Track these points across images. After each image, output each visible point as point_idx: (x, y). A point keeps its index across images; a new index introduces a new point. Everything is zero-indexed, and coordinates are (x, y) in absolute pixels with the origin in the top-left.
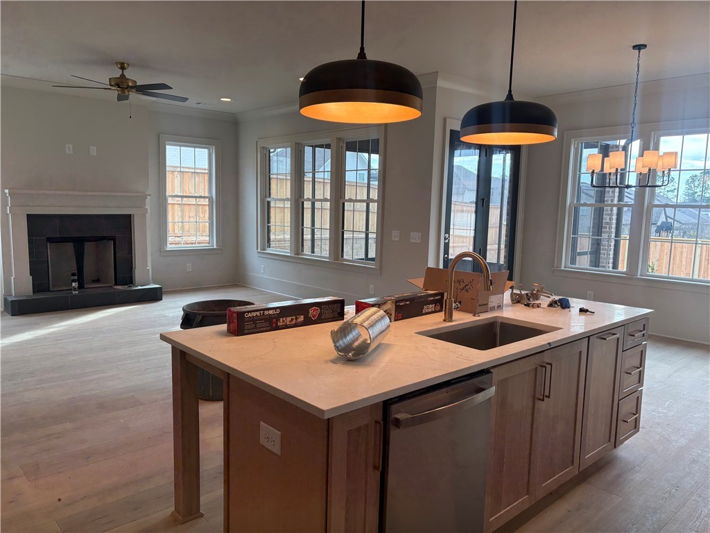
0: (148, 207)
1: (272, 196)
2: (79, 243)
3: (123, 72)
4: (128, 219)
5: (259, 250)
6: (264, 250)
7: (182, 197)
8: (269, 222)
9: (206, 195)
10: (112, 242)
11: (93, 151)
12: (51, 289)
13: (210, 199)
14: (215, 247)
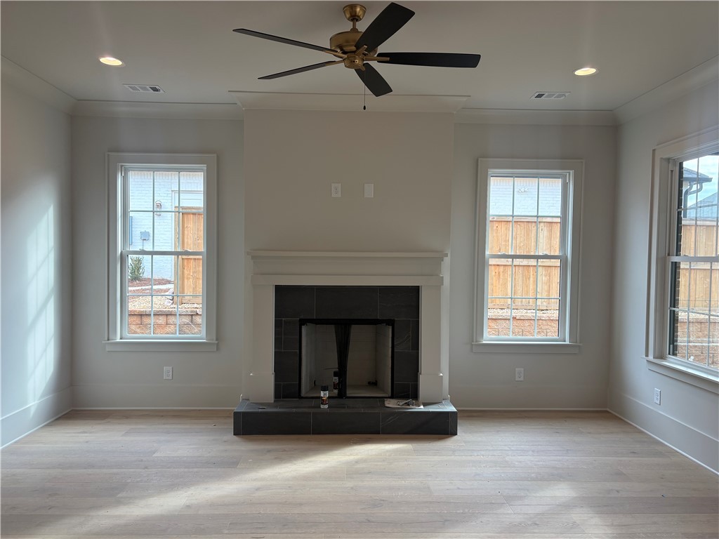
0: (446, 275)
1: (682, 253)
2: (343, 327)
3: (354, 25)
4: (413, 293)
5: (651, 358)
6: (662, 357)
7: (514, 257)
8: (674, 302)
9: (557, 253)
10: (391, 327)
11: (369, 191)
12: (303, 394)
13: (563, 259)
14: (567, 342)
